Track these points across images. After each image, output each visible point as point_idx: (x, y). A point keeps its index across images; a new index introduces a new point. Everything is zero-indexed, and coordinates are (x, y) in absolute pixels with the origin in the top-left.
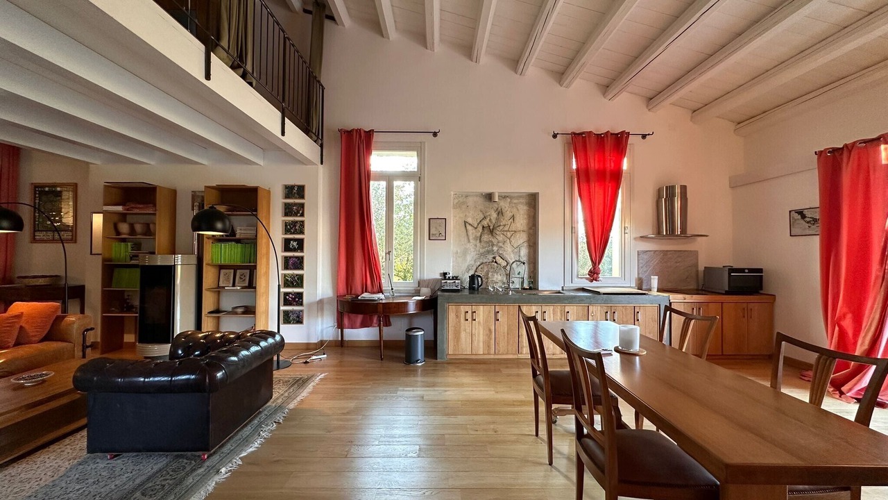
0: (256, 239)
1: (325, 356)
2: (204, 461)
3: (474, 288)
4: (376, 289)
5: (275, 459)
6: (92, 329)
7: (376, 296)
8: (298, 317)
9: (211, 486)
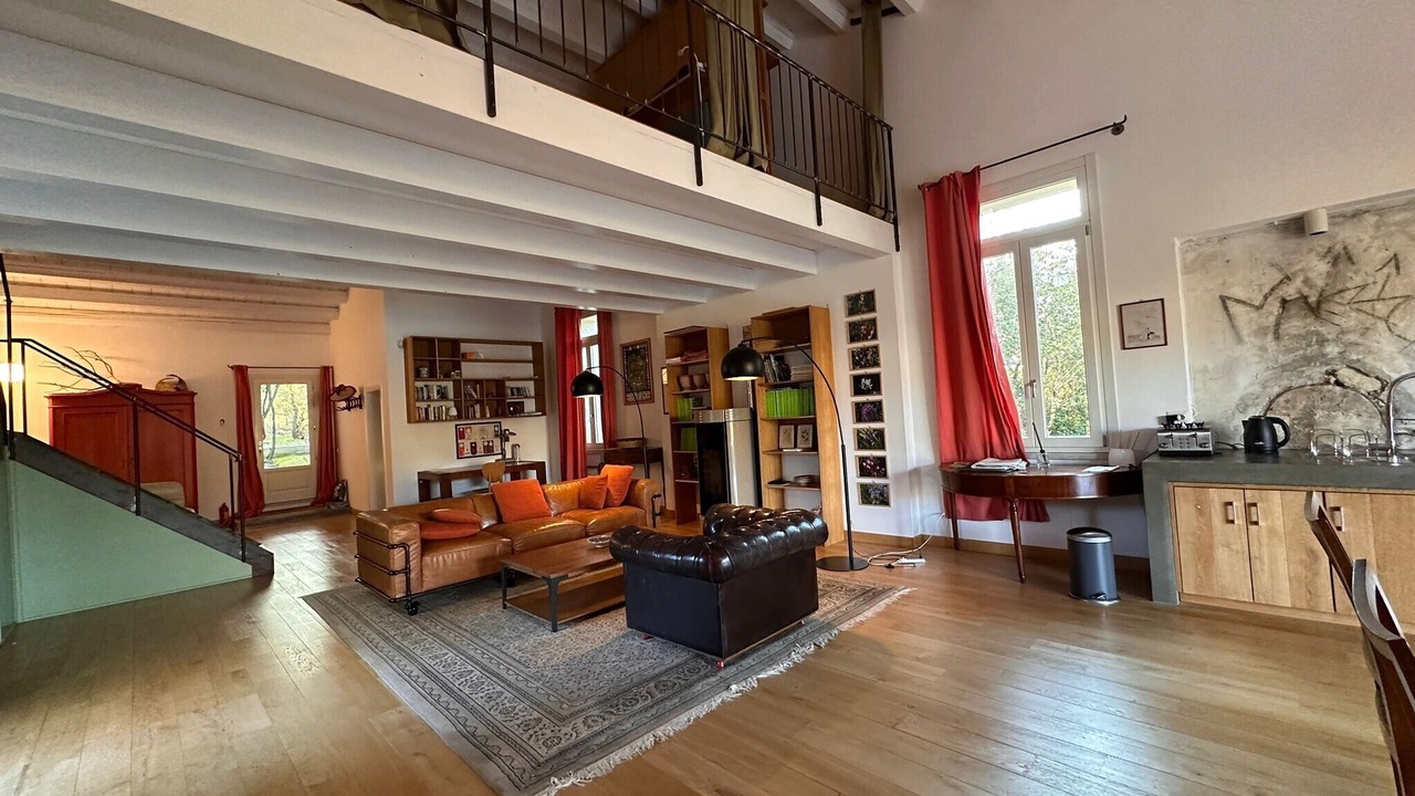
0: (813, 381)
1: (923, 560)
2: (720, 668)
3: (1260, 450)
4: (1011, 451)
5: (797, 695)
6: (659, 496)
7: (1005, 465)
8: (881, 494)
9: (716, 702)
